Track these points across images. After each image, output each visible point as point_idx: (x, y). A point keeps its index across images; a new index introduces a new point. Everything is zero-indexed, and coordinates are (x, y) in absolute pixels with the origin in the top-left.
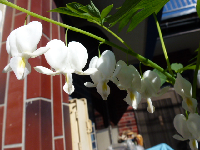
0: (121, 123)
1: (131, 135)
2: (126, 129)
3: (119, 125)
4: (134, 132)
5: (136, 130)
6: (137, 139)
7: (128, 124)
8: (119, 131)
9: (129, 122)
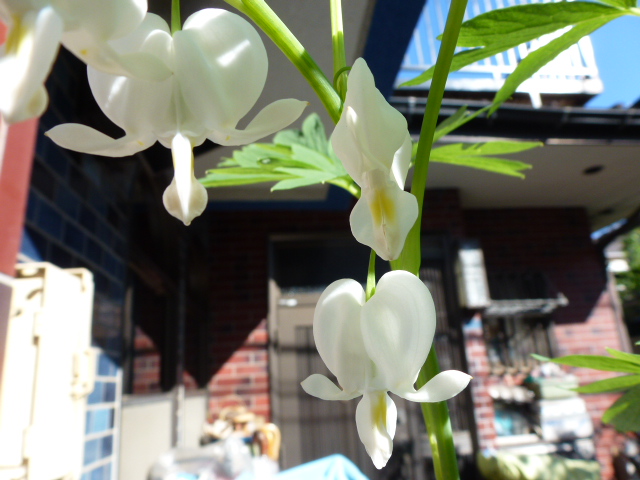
0: (221, 383)
1: (243, 424)
2: (234, 404)
3: (213, 386)
4: (258, 413)
5: (265, 407)
6: (261, 437)
7: (244, 388)
8: (208, 406)
9: (247, 381)
